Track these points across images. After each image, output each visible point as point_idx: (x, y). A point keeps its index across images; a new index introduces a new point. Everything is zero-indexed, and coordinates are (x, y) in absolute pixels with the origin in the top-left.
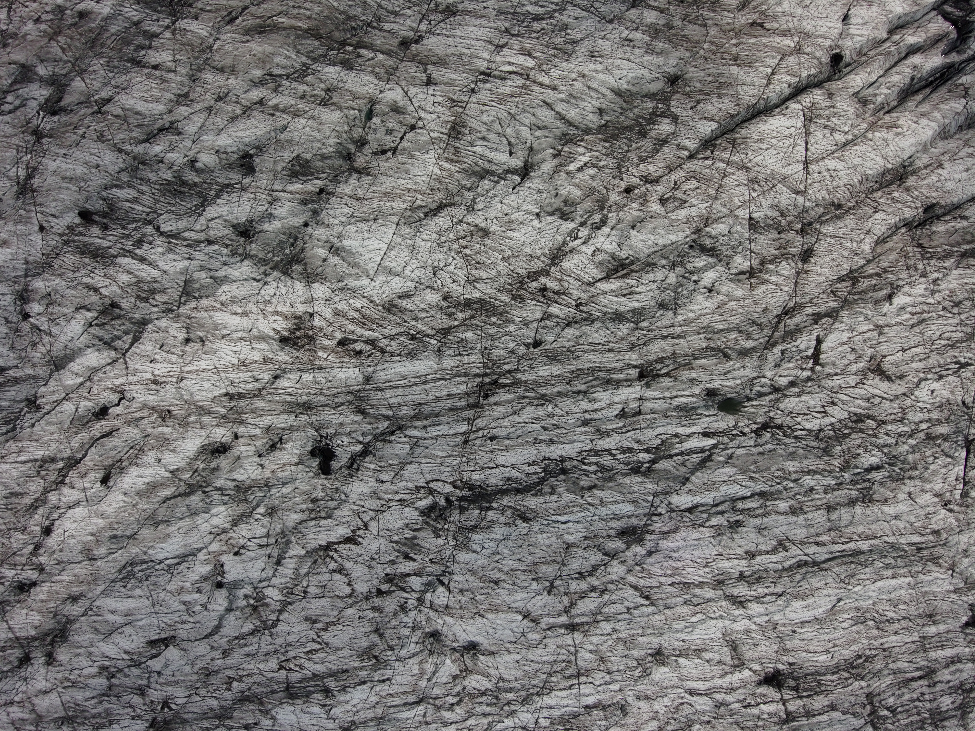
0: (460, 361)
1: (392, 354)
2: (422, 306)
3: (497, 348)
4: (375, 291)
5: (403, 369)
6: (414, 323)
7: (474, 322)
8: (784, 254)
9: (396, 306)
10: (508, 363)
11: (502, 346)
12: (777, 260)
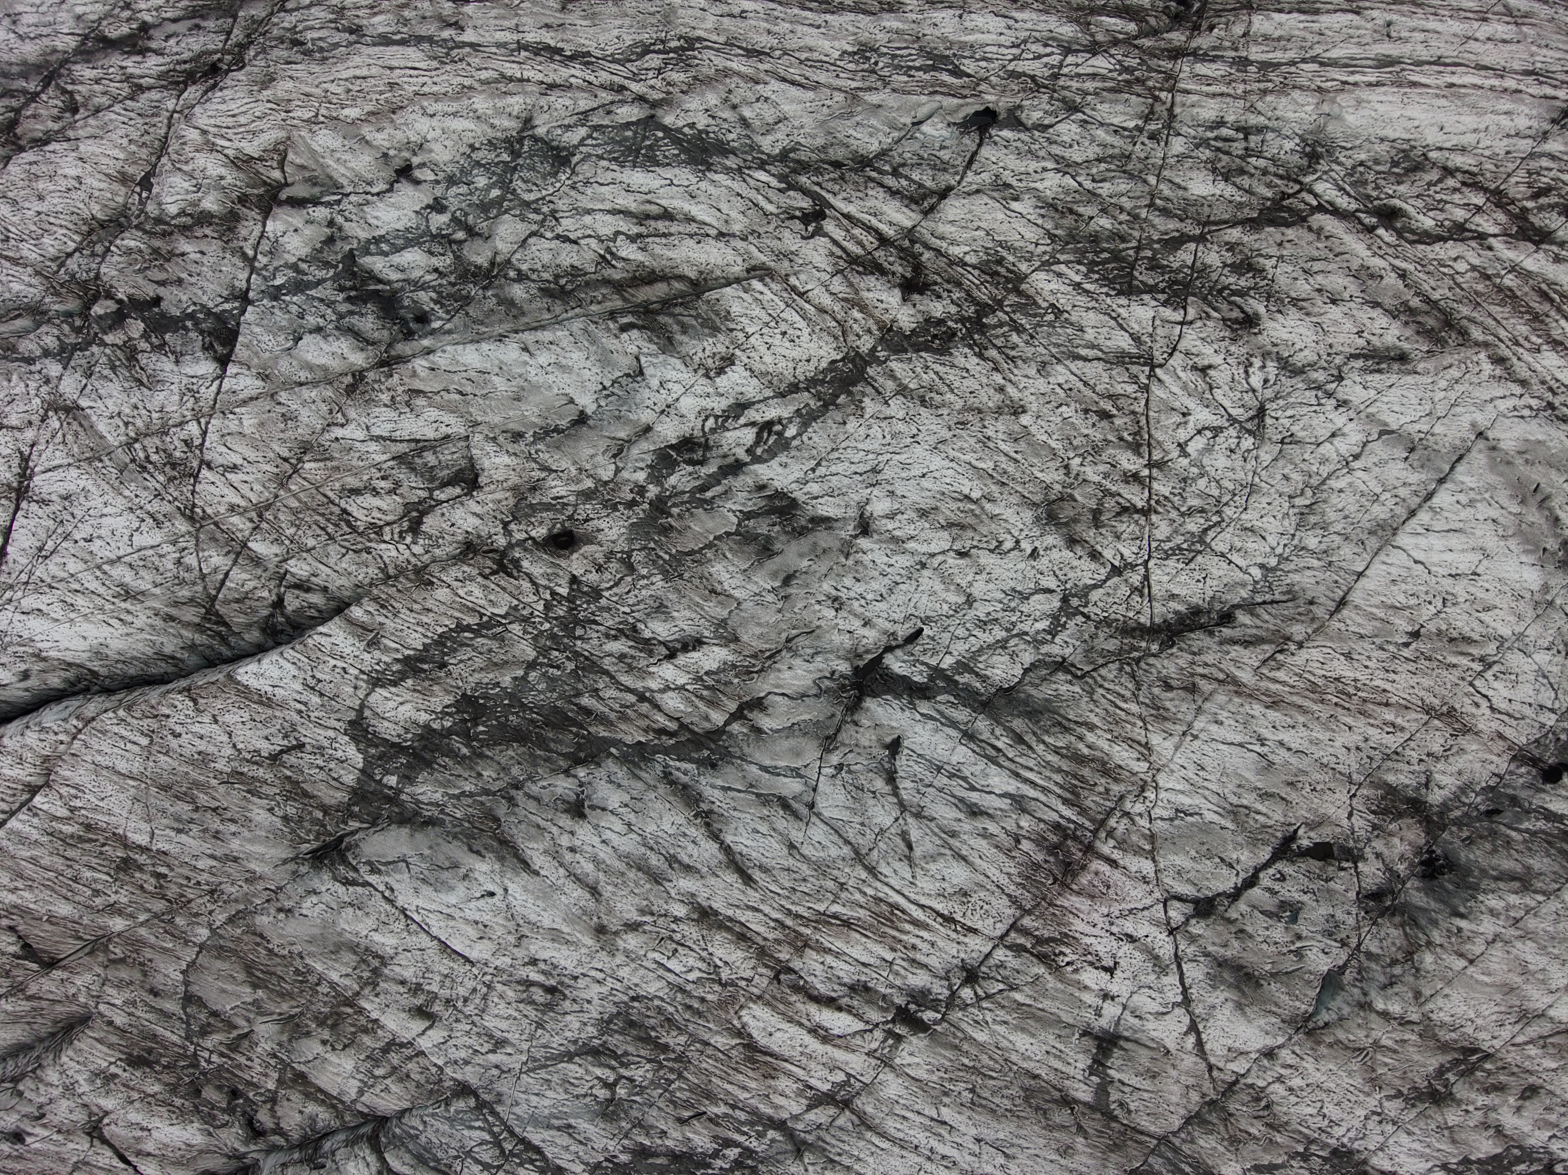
0: (1252, 109)
1: (1472, 181)
2: (1335, 312)
3: (1117, 131)
4: (1483, 394)
5: (1448, 119)
6: (1377, 263)
7: (1172, 225)
8: (164, 234)
9: (1424, 332)
10: (1093, 76)
11: (1101, 134)
12: (188, 220)
